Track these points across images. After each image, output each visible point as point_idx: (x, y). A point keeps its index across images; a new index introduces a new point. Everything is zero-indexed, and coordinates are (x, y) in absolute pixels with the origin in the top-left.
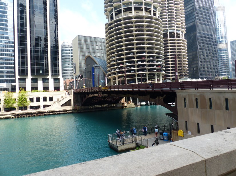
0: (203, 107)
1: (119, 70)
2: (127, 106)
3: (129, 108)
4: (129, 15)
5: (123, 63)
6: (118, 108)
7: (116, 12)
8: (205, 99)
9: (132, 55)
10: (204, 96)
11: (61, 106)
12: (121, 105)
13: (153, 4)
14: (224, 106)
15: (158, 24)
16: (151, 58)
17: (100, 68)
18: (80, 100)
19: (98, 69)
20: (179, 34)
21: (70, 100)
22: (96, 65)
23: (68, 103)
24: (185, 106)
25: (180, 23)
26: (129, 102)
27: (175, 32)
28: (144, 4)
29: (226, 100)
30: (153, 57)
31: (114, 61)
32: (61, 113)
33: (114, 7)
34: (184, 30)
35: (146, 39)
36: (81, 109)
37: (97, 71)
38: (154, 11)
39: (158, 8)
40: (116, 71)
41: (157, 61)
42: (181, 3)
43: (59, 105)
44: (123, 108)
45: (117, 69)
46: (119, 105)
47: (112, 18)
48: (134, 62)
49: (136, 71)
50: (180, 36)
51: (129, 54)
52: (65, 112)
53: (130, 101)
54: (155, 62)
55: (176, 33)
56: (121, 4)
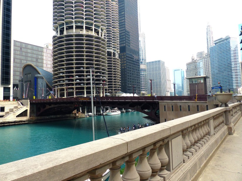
0: (176, 110)
1: (68, 82)
2: (78, 117)
3: (81, 118)
4: (81, 33)
5: (73, 76)
6: (71, 118)
7: (67, 27)
8: (178, 106)
9: (82, 69)
10: (177, 104)
11: (17, 116)
12: (74, 115)
13: (101, 27)
14: (188, 109)
15: (104, 44)
16: (99, 74)
17: (43, 78)
18: (35, 110)
19: (41, 79)
20: (115, 54)
21: (27, 110)
22: (39, 75)
23: (24, 114)
24: (165, 110)
25: (116, 44)
26: (79, 113)
27: (112, 51)
28: (93, 25)
29: (189, 106)
30: (100, 72)
31: (63, 73)
32: (17, 123)
33: (66, 22)
34: (119, 50)
35: (94, 57)
36: (37, 120)
37: (40, 81)
38: (101, 33)
39: (104, 30)
40: (65, 83)
41: (103, 77)
42: (117, 27)
43: (15, 116)
44: (75, 118)
45: (67, 81)
46: (72, 115)
47: (62, 32)
48: (83, 76)
49: (85, 85)
50: (115, 55)
51: (79, 68)
52: (21, 123)
53: (80, 111)
54: (101, 77)
55: (112, 53)
56: (74, 21)
